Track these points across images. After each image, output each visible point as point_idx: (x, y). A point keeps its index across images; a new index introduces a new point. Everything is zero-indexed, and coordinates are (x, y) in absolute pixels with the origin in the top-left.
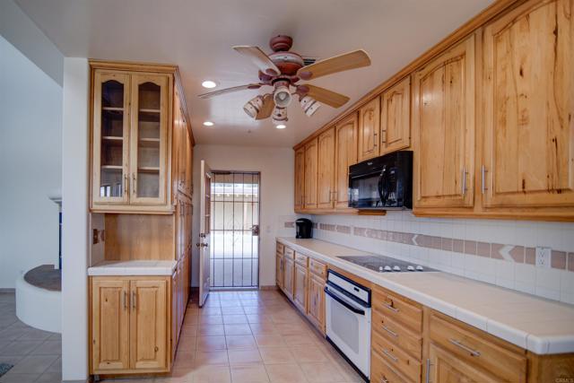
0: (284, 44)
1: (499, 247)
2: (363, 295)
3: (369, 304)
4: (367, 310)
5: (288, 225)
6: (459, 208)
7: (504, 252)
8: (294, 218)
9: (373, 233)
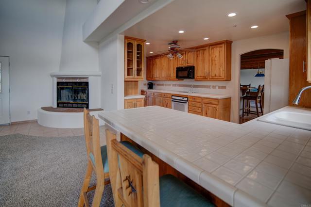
0: (175, 42)
1: (210, 86)
2: (186, 99)
3: (187, 101)
4: (187, 102)
5: (145, 85)
6: (205, 79)
7: (211, 87)
8: (147, 82)
9: (179, 85)
